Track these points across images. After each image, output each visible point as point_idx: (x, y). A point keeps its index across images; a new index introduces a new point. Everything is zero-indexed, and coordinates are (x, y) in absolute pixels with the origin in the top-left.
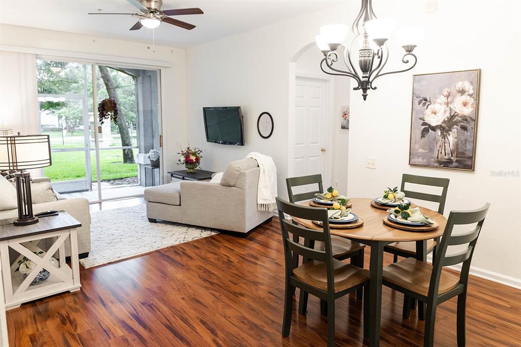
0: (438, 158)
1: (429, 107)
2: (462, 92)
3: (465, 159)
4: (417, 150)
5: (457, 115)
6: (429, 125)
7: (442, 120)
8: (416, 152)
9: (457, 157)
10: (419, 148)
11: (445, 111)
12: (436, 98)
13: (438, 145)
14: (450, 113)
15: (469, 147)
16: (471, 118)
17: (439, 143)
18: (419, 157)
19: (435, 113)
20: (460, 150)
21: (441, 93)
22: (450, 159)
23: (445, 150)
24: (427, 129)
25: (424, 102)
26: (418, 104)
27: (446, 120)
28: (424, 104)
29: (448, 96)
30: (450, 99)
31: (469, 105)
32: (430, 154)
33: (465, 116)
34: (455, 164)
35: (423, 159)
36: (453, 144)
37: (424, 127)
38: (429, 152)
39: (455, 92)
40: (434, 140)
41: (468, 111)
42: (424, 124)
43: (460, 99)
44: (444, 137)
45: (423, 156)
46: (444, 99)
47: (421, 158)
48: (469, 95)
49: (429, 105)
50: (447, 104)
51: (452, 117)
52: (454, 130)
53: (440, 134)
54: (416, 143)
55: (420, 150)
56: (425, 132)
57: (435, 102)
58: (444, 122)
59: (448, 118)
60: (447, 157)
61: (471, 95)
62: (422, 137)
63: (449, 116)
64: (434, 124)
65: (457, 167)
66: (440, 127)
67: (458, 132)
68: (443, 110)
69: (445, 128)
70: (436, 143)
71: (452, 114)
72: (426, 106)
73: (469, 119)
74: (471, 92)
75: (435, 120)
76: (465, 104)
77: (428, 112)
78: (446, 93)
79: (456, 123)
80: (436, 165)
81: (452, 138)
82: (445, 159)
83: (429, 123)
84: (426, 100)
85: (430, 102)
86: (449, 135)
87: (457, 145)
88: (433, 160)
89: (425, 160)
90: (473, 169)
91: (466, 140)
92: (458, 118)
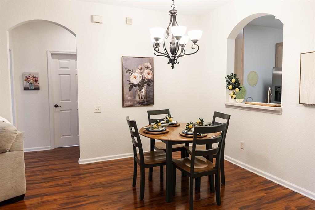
0: (138, 101)
1: (132, 74)
2: (147, 68)
3: (150, 100)
4: (127, 98)
5: (146, 79)
6: (133, 84)
7: (139, 82)
8: (127, 99)
9: (147, 99)
10: (128, 97)
11: (140, 77)
12: (135, 70)
13: (138, 94)
14: (142, 78)
15: (151, 94)
16: (151, 80)
17: (138, 93)
18: (128, 102)
19: (135, 78)
20: (148, 96)
21: (137, 67)
22: (143, 101)
23: (141, 96)
24: (132, 86)
25: (129, 71)
26: (126, 72)
27: (141, 81)
28: (130, 73)
29: (141, 69)
30: (142, 71)
31: (150, 74)
32: (134, 99)
33: (149, 79)
34: (146, 103)
35: (131, 102)
36: (145, 93)
37: (130, 85)
38: (134, 98)
39: (144, 67)
40: (136, 92)
41: (149, 77)
42: (130, 83)
43: (146, 71)
44: (140, 90)
45: (131, 101)
46: (139, 71)
47: (129, 102)
48: (150, 69)
49: (132, 73)
50: (141, 73)
51: (143, 80)
53: (138, 89)
54: (126, 94)
55: (129, 98)
56: (131, 88)
57: (135, 72)
58: (140, 82)
59: (141, 80)
60: (142, 100)
61: (151, 69)
62: (129, 91)
63: (142, 79)
64: (135, 84)
65: (147, 104)
66: (138, 85)
67: (146, 87)
68: (139, 77)
69: (141, 85)
70: (137, 93)
71: (143, 78)
72: (131, 74)
73: (150, 81)
74: (151, 68)
75: (136, 81)
76: (149, 74)
77: (132, 77)
78: (140, 68)
79: (145, 83)
80: (137, 104)
81: (144, 90)
82: (141, 101)
83: (133, 83)
84: (130, 71)
85: (133, 72)
86: (143, 89)
87: (146, 93)
88: (136, 102)
89: (132, 103)
90: (153, 104)
91: (150, 91)
92: (146, 80)
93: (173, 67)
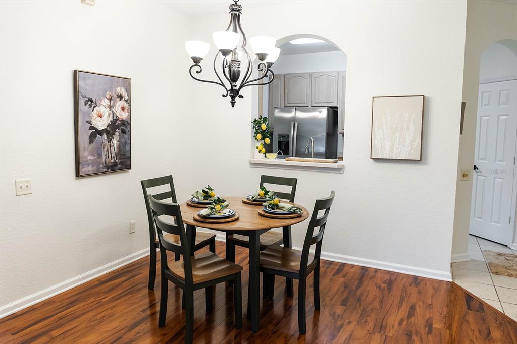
0: (106, 163)
1: (95, 109)
2: (120, 97)
3: (126, 160)
4: (87, 158)
5: (118, 119)
6: (96, 129)
7: (107, 124)
8: (86, 160)
9: (120, 159)
10: (88, 155)
11: (109, 115)
12: (101, 101)
13: (105, 150)
14: (113, 117)
15: (128, 148)
16: (128, 122)
17: (106, 147)
18: (89, 166)
19: (100, 116)
20: (122, 152)
21: (104, 96)
22: (115, 162)
23: (111, 154)
24: (95, 133)
25: (90, 103)
26: (84, 104)
27: (110, 123)
28: (90, 106)
29: (110, 100)
30: (112, 103)
31: (126, 110)
32: (98, 160)
33: (124, 120)
34: (119, 166)
35: (93, 168)
36: (117, 148)
37: (92, 131)
38: (98, 158)
39: (116, 96)
40: (102, 145)
41: (124, 116)
42: (92, 128)
43: (120, 104)
44: (110, 140)
45: (93, 163)
46: (107, 102)
47: (90, 166)
48: (125, 101)
49: (95, 107)
50: (110, 107)
51: (114, 121)
52: (117, 134)
53: (106, 139)
54: (84, 150)
55: (90, 158)
56: (92, 137)
57: (100, 105)
58: (109, 125)
59: (111, 121)
60: (112, 161)
61: (126, 101)
62: (90, 143)
63: (112, 119)
64: (100, 128)
65: (121, 169)
66: (105, 131)
67: (119, 135)
68: (107, 114)
69: (109, 132)
70: (104, 148)
71: (115, 118)
72: (92, 109)
73: (126, 123)
74: (126, 98)
75: (101, 124)
76: (123, 109)
77: (95, 114)
78: (108, 97)
79: (118, 127)
80: (105, 170)
81: (115, 142)
82: (111, 163)
83: (96, 127)
84: (92, 102)
85: (96, 104)
86: (113, 138)
87: (119, 147)
88: (102, 166)
89: (95, 168)
90: (131, 168)
91: (125, 143)
92: (118, 122)
93: (233, 104)
